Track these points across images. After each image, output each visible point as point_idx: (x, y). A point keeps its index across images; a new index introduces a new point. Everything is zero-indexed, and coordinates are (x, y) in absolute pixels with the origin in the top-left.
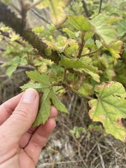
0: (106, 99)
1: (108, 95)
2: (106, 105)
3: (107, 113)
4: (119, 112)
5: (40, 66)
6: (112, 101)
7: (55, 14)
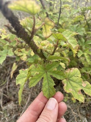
0: (71, 79)
1: (72, 76)
2: (71, 82)
3: (73, 87)
4: (79, 86)
5: (22, 56)
6: (75, 80)
7: (46, 32)
